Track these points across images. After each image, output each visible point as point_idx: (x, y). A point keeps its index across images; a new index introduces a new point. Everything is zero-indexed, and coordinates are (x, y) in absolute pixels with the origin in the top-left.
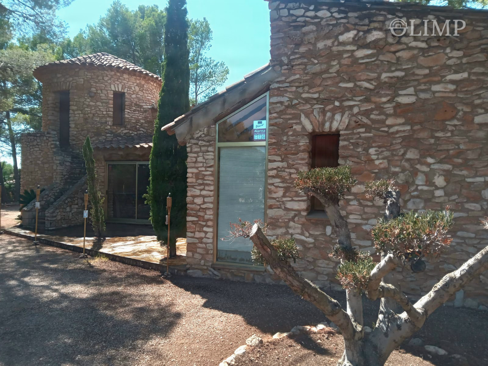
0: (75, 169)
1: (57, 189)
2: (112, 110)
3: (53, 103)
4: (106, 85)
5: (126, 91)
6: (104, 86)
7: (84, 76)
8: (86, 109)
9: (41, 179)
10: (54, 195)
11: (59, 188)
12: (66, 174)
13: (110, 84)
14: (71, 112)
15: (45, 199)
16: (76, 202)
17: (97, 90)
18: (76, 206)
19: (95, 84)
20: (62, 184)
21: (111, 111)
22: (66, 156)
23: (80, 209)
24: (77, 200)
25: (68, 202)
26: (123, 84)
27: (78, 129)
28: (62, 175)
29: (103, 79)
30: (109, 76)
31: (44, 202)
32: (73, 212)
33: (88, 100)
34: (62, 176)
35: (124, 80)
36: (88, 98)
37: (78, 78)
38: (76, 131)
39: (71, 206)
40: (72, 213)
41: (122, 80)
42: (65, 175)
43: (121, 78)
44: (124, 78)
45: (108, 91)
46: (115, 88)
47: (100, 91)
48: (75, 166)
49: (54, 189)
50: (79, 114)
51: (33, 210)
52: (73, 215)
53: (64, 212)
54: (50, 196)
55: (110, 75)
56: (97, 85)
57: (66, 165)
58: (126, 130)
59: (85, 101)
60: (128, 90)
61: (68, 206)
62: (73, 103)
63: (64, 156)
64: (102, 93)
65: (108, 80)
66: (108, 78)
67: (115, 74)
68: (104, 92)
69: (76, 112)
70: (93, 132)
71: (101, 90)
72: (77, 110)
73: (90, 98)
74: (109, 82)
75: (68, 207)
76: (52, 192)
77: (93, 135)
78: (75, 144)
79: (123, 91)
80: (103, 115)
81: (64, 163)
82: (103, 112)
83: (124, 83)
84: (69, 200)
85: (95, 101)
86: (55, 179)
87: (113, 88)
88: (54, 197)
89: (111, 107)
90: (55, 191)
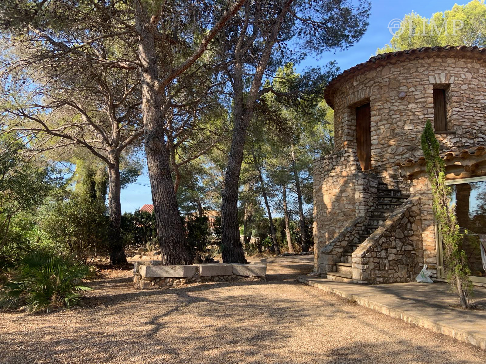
0: (384, 198)
1: (362, 225)
2: (433, 111)
3: (348, 121)
4: (421, 79)
5: (451, 81)
6: (419, 80)
7: (390, 73)
8: (394, 116)
9: (339, 213)
10: (358, 233)
11: (364, 223)
12: (372, 204)
13: (428, 75)
14: (372, 124)
15: (347, 239)
16: (394, 243)
17: (408, 88)
18: (394, 251)
19: (405, 81)
20: (368, 218)
21: (430, 114)
22: (371, 179)
23: (400, 256)
24: (395, 240)
25: (383, 242)
26: (447, 72)
27: (383, 145)
28: (368, 205)
29: (417, 71)
30: (425, 65)
31: (347, 243)
32: (390, 259)
33: (397, 104)
34: (367, 207)
35: (448, 66)
36: (397, 101)
37: (381, 79)
38: (381, 148)
39: (386, 249)
40: (389, 261)
41: (445, 67)
42: (370, 206)
43: (443, 64)
44: (449, 64)
45: (425, 86)
46: (435, 80)
47: (413, 89)
48: (382, 194)
49: (358, 225)
50: (384, 125)
51: (333, 253)
52: (390, 265)
53: (378, 258)
54: (353, 235)
55: (426, 63)
56: (409, 81)
57: (372, 193)
58: (455, 137)
59: (392, 106)
60: (455, 80)
61: (382, 249)
62: (375, 112)
63: (368, 180)
64: (416, 91)
65: (424, 71)
66: (423, 68)
67: (434, 61)
68: (419, 88)
69: (379, 124)
70: (405, 146)
71: (415, 86)
72: (381, 120)
73: (399, 101)
74: (426, 73)
75: (383, 251)
76: (356, 229)
77: (406, 151)
78: (379, 166)
79: (447, 82)
80: (419, 121)
81: (369, 189)
82: (418, 115)
83: (449, 71)
84: (384, 239)
85: (406, 103)
86: (357, 211)
87: (432, 81)
88: (358, 237)
89: (431, 108)
90: (359, 228)
